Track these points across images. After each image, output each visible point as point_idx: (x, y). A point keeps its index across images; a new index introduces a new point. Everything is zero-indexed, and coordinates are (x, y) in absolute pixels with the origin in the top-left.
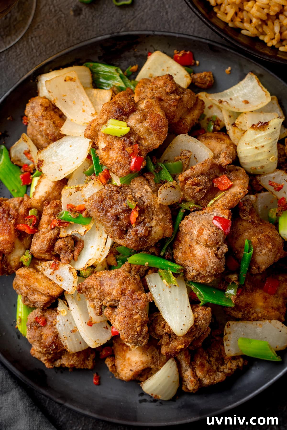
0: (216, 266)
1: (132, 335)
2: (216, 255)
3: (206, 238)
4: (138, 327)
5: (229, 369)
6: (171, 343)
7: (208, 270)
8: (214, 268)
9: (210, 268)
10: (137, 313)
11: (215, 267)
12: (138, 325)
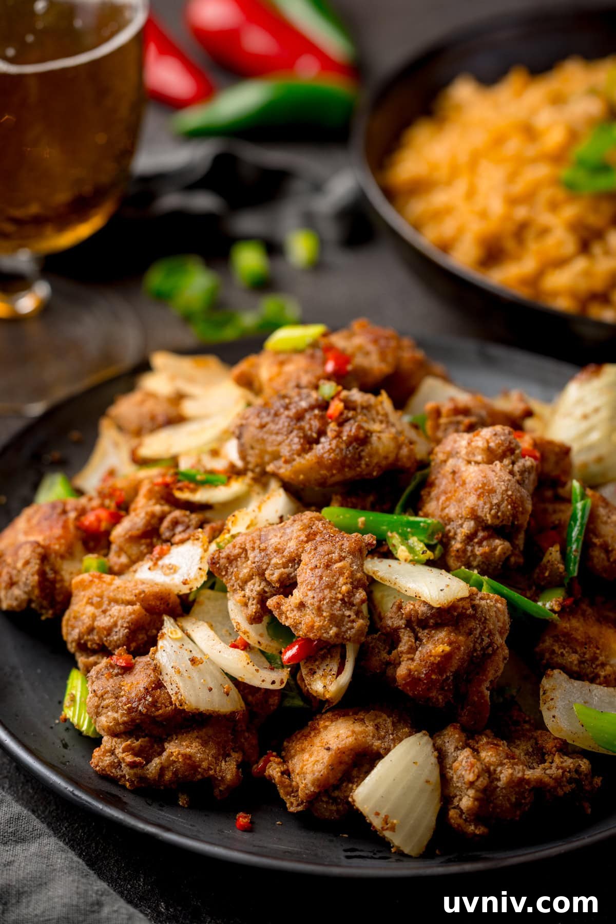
0: (513, 492)
1: (331, 598)
2: (511, 473)
3: (488, 437)
4: (345, 584)
5: (558, 768)
6: (420, 649)
7: (495, 501)
8: (508, 495)
9: (500, 498)
10: (342, 559)
11: (510, 493)
12: (345, 581)
